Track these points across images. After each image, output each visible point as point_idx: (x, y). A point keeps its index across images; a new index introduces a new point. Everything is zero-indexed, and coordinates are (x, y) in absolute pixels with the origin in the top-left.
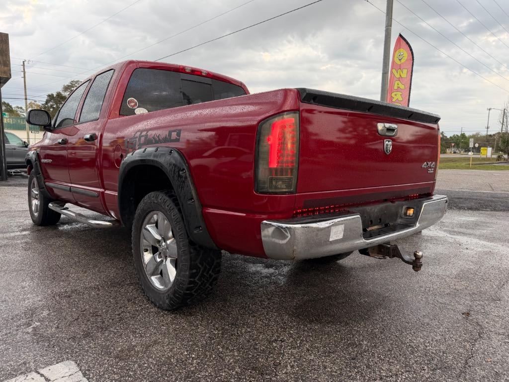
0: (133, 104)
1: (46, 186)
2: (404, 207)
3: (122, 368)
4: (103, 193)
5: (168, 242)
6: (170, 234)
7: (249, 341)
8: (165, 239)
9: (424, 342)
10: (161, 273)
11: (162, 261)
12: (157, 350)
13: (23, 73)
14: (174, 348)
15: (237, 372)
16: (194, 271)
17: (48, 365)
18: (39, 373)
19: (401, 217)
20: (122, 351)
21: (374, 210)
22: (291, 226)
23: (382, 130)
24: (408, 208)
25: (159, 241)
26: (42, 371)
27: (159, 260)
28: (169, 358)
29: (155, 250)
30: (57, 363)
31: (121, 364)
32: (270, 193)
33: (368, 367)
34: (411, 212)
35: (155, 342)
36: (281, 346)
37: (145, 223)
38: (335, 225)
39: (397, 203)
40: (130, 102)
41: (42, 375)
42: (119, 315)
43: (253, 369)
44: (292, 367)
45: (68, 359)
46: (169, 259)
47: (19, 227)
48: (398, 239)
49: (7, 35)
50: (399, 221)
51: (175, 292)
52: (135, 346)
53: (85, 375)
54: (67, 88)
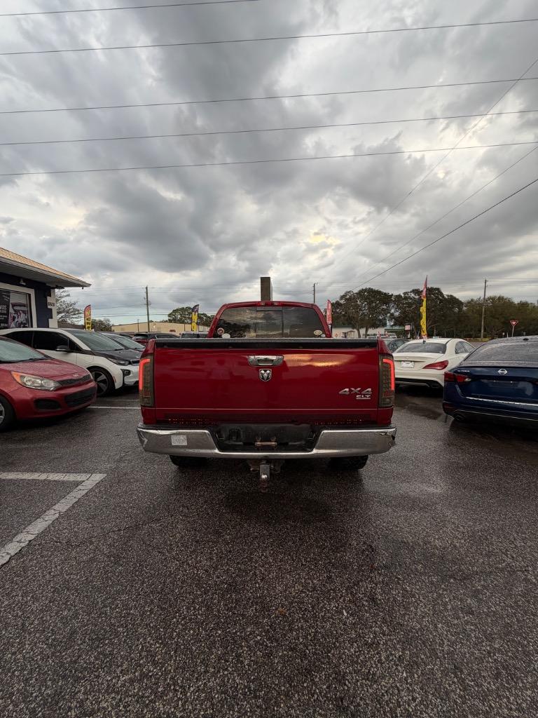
21: (263, 428)
38: (177, 434)
54: (342, 297)
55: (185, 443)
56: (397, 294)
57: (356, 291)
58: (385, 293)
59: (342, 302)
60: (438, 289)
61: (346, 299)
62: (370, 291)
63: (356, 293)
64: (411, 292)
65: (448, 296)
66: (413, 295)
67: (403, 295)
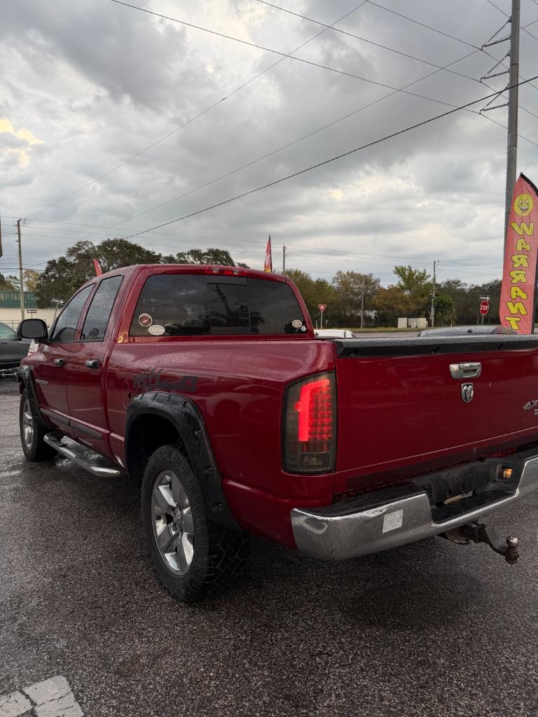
0: (145, 321)
1: (40, 412)
2: (498, 467)
3: (122, 690)
4: (108, 435)
5: (185, 511)
6: (187, 501)
7: (284, 654)
8: (181, 507)
9: (527, 663)
10: (176, 550)
11: (177, 535)
12: (166, 663)
13: (17, 236)
14: (187, 661)
15: (264, 702)
16: (215, 556)
17: (34, 681)
18: (24, 693)
19: (494, 481)
20: (123, 664)
21: (454, 474)
23: (457, 372)
24: (505, 468)
25: (173, 509)
26: (27, 690)
27: (174, 533)
28: (180, 677)
29: (169, 519)
30: (46, 679)
31: (122, 683)
32: (300, 473)
33: (441, 700)
34: (509, 472)
35: (166, 652)
36: (327, 663)
37: (157, 483)
38: (389, 511)
39: (488, 461)
41: (27, 697)
42: (123, 607)
43: (287, 697)
44: (338, 696)
45: (58, 673)
46: (185, 534)
47: (8, 463)
48: (485, 514)
50: (491, 486)
51: (192, 581)
52: (140, 656)
53: (77, 698)
54: (72, 252)
55: (399, 525)
56: (168, 255)
57: (97, 243)
58: (148, 252)
59: (72, 259)
60: (226, 253)
61: (79, 257)
62: (123, 244)
63: (99, 247)
64: (188, 254)
65: (240, 265)
66: (191, 259)
67: (176, 258)
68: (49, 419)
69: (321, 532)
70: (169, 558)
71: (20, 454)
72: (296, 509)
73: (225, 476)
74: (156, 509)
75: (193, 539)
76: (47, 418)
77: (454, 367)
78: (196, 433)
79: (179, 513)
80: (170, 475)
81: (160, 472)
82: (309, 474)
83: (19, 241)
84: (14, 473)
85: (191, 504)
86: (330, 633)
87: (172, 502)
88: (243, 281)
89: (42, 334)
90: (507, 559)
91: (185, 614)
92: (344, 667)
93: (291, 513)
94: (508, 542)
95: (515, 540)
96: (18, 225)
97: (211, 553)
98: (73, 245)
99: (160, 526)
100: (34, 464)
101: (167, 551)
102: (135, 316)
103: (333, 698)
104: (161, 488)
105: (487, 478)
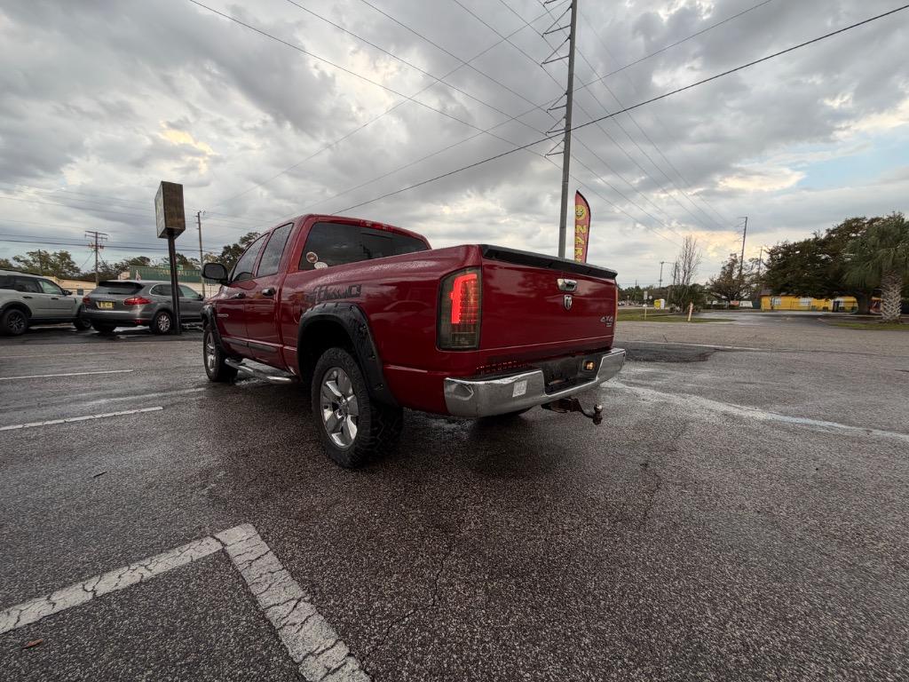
0: (312, 258)
1: (222, 341)
2: (584, 361)
3: (302, 530)
4: (282, 348)
5: (349, 399)
6: (351, 391)
7: (432, 498)
8: (345, 396)
9: (605, 494)
10: (342, 431)
11: (343, 418)
12: (338, 509)
13: (197, 225)
14: (355, 507)
15: (420, 531)
16: (376, 429)
17: (224, 529)
18: (215, 538)
19: (581, 371)
20: (302, 512)
21: (556, 364)
22: (474, 383)
23: (562, 286)
24: (588, 362)
25: (339, 398)
26: (218, 536)
27: (339, 417)
28: (351, 518)
29: (335, 407)
30: (234, 526)
31: (302, 525)
32: (453, 350)
33: (551, 521)
34: (591, 365)
35: (337, 502)
36: (464, 503)
37: (325, 379)
38: (519, 380)
39: (577, 357)
40: (310, 256)
41: (218, 540)
42: (299, 474)
43: (438, 526)
44: (476, 523)
45: (245, 522)
46: (349, 417)
47: (194, 383)
48: (578, 393)
49: (181, 186)
50: (579, 375)
51: (356, 450)
52: (316, 506)
53: (263, 538)
55: (524, 392)
59: (243, 246)
68: (229, 346)
69: (468, 399)
70: (335, 437)
71: (204, 377)
72: (448, 379)
73: (385, 362)
74: (324, 399)
75: (356, 420)
76: (227, 344)
77: (560, 282)
78: (361, 329)
79: (344, 401)
80: (337, 371)
81: (328, 369)
82: (460, 350)
83: (200, 229)
84: (199, 390)
85: (354, 393)
86: (465, 483)
87: (338, 394)
88: (390, 235)
89: (223, 276)
90: (594, 422)
91: (351, 477)
92: (478, 504)
93: (445, 383)
94: (595, 408)
95: (600, 407)
96: (199, 216)
97: (372, 427)
98: (244, 235)
99: (328, 414)
100: (216, 384)
101: (334, 432)
102: (303, 255)
103: (473, 524)
104: (327, 383)
105: (577, 369)
